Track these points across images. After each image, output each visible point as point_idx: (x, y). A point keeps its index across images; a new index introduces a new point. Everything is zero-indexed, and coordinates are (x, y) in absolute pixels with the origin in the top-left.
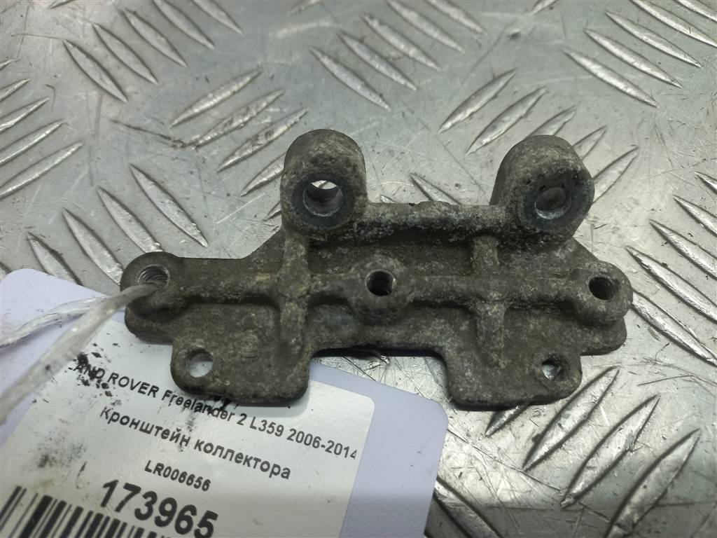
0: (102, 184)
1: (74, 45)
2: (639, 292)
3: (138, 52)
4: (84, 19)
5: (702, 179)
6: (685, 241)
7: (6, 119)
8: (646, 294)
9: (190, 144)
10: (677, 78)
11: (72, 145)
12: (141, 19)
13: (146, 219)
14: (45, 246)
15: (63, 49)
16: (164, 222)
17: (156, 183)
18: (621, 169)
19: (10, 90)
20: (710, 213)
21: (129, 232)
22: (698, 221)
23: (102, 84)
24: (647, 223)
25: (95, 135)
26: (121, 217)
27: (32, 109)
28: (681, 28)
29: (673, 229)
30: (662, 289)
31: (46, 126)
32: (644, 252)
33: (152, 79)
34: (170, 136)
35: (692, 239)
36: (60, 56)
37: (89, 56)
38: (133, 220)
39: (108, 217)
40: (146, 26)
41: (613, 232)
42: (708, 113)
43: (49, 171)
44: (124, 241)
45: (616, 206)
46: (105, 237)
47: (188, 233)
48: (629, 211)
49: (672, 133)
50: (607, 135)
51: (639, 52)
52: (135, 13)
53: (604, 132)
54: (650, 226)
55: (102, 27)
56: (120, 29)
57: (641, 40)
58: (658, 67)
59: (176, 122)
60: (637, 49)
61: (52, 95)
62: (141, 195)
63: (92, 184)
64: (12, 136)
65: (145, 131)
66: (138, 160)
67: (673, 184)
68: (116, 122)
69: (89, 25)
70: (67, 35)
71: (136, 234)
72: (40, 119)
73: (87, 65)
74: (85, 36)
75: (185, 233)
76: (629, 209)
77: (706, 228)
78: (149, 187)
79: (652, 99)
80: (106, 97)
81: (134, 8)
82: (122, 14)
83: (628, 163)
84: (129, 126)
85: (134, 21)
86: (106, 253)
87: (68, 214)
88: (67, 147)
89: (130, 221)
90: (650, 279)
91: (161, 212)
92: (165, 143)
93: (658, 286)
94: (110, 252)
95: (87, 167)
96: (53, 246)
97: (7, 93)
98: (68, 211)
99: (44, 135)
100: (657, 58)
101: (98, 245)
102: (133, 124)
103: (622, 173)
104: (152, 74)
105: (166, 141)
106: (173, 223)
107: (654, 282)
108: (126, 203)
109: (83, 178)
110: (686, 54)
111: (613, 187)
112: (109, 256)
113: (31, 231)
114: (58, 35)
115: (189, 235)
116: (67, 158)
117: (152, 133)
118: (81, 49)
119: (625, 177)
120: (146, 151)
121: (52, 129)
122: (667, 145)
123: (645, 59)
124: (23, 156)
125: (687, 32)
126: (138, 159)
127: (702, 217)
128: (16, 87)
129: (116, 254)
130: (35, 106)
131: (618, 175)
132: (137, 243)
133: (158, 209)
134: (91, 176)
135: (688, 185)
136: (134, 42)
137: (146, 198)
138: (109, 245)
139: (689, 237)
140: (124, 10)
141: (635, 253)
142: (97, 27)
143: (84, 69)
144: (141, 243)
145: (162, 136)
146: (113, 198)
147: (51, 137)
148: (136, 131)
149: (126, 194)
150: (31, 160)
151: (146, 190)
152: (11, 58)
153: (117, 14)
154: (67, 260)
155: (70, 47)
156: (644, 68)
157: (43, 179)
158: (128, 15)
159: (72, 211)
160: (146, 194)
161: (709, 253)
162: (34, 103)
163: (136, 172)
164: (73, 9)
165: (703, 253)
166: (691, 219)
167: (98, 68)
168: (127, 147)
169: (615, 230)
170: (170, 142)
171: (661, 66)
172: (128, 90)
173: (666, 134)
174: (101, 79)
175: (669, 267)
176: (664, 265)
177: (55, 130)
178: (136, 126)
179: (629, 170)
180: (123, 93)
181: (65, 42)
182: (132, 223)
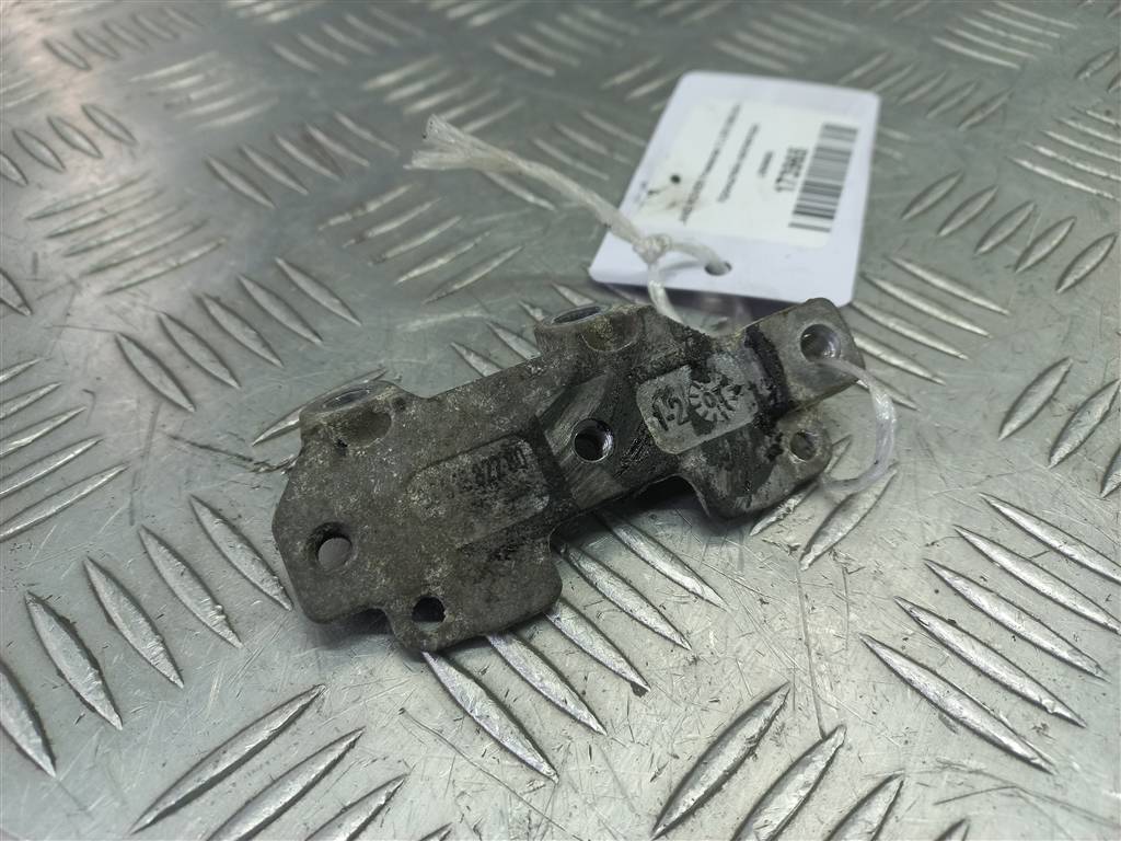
0: (147, 523)
1: (129, 339)
2: (920, 662)
3: (216, 347)
4: (146, 307)
5: (988, 503)
6: (976, 588)
7: (20, 435)
8: (930, 666)
9: (278, 468)
10: (940, 373)
11: (109, 469)
12: (223, 306)
13: (205, 572)
14: (51, 611)
15: (115, 344)
16: (231, 575)
17: (225, 521)
18: (878, 493)
19: (33, 397)
20: (1006, 548)
21: (178, 590)
22: (991, 560)
23: (162, 389)
24: (921, 564)
25: (144, 455)
26: (170, 569)
27: (59, 422)
28: (936, 312)
29: (958, 571)
30: (952, 657)
31: (75, 444)
32: (922, 605)
33: (232, 382)
34: (251, 456)
35: (987, 585)
36: (108, 354)
37: (148, 353)
38: (187, 572)
39: (151, 569)
40: (231, 316)
41: (875, 579)
42: (985, 416)
43: (71, 504)
44: (170, 603)
45: (874, 543)
46: (144, 597)
47: (265, 590)
48: (893, 548)
49: (942, 441)
50: (853, 448)
51: (885, 341)
52: (217, 300)
53: (849, 444)
54: (926, 569)
55: (171, 318)
56: (195, 320)
57: (887, 328)
58: (913, 360)
59: (262, 438)
60: (882, 338)
61: (89, 403)
62: (201, 537)
63: (132, 523)
64: (25, 458)
65: (216, 450)
66: (201, 489)
67: (951, 510)
68: (176, 438)
69: (153, 314)
70: (121, 327)
71: (189, 594)
72: (69, 434)
73: (144, 363)
74: (145, 327)
75: (261, 591)
76: (894, 545)
77: (1003, 569)
78: (214, 526)
79: (909, 399)
80: (165, 405)
81: (216, 293)
82: (200, 300)
83: (886, 482)
84: (194, 444)
85: (215, 310)
86: (142, 620)
87: (91, 564)
88: (101, 473)
89: (182, 574)
90: (933, 643)
91: (229, 561)
92: (244, 467)
93: (947, 653)
94: (148, 619)
95: (129, 500)
96: (62, 611)
97: (27, 402)
98: (92, 561)
99: (72, 456)
100: (911, 349)
101: (131, 610)
102: (199, 442)
103: (879, 498)
104: (233, 376)
105: (245, 463)
106: (245, 577)
107: (939, 647)
108: (179, 549)
109: (120, 515)
110: (948, 343)
111: (869, 516)
112: (146, 624)
113: (33, 589)
114: (109, 327)
115: (266, 594)
116: (100, 487)
117: (225, 452)
118: (138, 344)
119: (885, 503)
120: (214, 478)
121: (84, 447)
122: (937, 459)
123: (895, 352)
124: (37, 485)
125: (944, 317)
126: (203, 487)
127: (995, 553)
128: (42, 392)
129: (157, 622)
130: (64, 418)
131: (873, 500)
132: (188, 605)
133: (224, 556)
134: (132, 512)
135: (973, 512)
136: (212, 336)
137: (208, 542)
138: (148, 609)
139: (982, 582)
140: (202, 296)
141: (908, 607)
142: (163, 317)
143: (141, 370)
144: (195, 606)
145: (239, 456)
146: (162, 542)
147: (81, 459)
148: (203, 450)
149: (180, 536)
150: (48, 490)
151: (210, 531)
152: (41, 356)
153: (192, 301)
154: (82, 634)
155: (124, 343)
156: (895, 361)
157: (61, 515)
158: (207, 302)
159: (99, 560)
160: (209, 537)
161: (1012, 603)
162: (64, 413)
163: (197, 505)
164: (134, 295)
165: (1003, 603)
166: (981, 557)
167: (158, 369)
168: (189, 472)
169: (877, 575)
170: (250, 465)
171: (918, 358)
172: (197, 396)
173: (933, 444)
174: (161, 382)
175: (959, 625)
176: (952, 623)
177: (88, 449)
178: (205, 443)
179: (888, 492)
180: (190, 401)
181: (118, 336)
182: (185, 577)
